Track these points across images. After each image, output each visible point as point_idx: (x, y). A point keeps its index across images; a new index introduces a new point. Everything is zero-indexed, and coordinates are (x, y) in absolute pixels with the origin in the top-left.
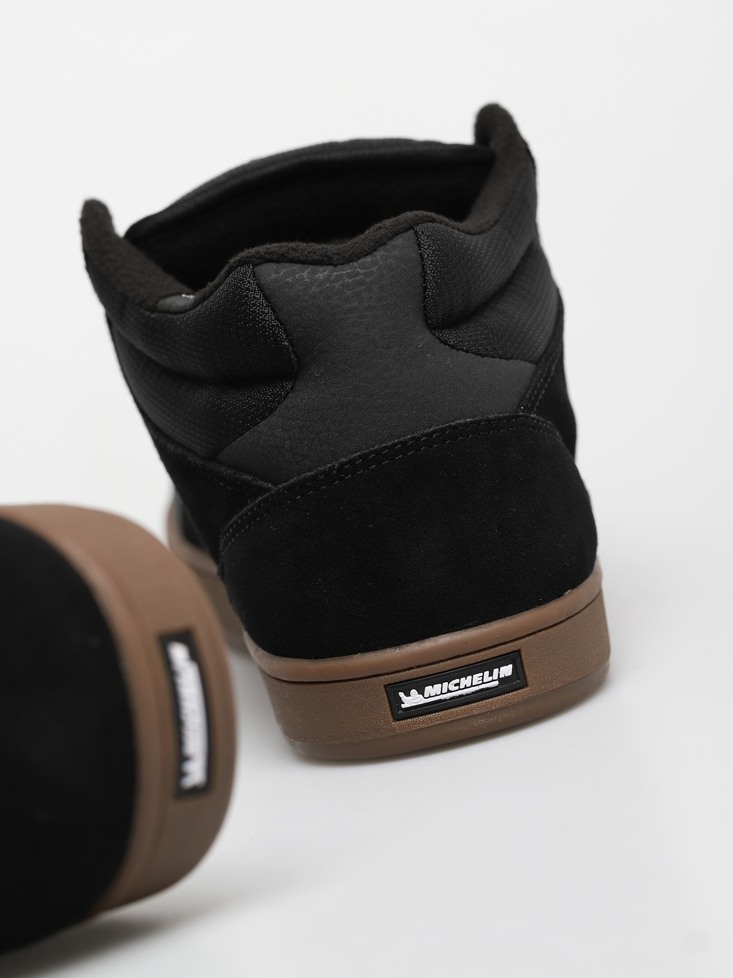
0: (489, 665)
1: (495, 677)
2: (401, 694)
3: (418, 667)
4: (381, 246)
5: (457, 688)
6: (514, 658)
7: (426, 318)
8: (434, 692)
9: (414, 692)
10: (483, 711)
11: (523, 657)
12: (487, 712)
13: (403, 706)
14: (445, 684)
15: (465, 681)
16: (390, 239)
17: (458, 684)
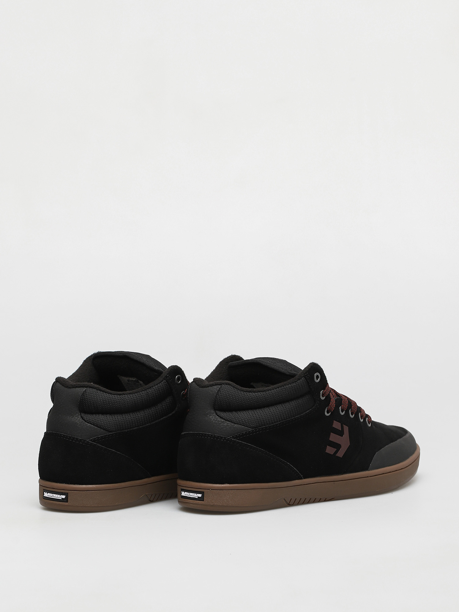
0: (197, 492)
1: (197, 496)
6: (203, 493)
7: (215, 407)
10: (192, 503)
11: (205, 494)
16: (214, 386)
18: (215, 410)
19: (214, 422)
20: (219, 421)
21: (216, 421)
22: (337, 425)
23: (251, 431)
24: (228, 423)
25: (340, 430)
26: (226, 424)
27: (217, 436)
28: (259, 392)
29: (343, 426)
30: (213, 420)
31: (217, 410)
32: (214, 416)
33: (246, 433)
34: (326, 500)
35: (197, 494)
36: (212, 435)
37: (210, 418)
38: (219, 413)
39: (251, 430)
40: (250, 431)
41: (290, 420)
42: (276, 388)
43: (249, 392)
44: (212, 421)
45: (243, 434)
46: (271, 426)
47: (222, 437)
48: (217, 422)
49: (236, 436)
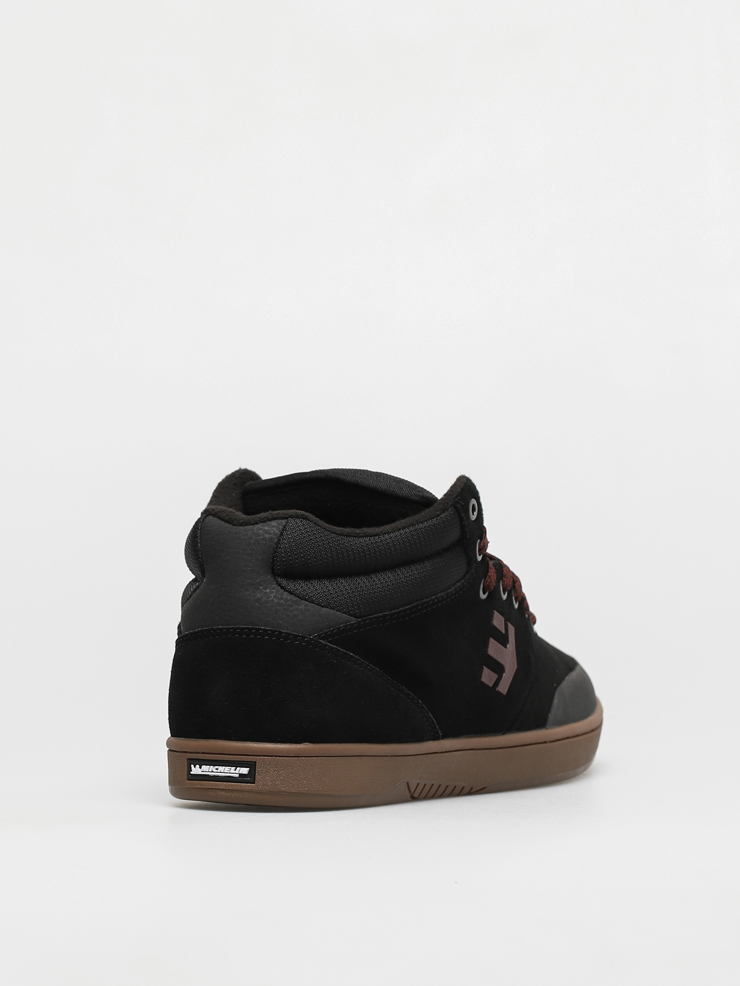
0: (236, 764)
1: (237, 772)
2: (192, 766)
3: (203, 753)
4: (261, 522)
5: (216, 771)
6: (252, 766)
7: (273, 569)
8: (207, 770)
9: (198, 766)
10: (225, 788)
11: (257, 767)
12: (227, 789)
13: (191, 773)
14: (212, 767)
15: (221, 769)
16: (270, 520)
17: (217, 769)
18: (275, 574)
19: (275, 601)
20: (286, 600)
21: (281, 599)
22: (498, 621)
23: (357, 623)
24: (306, 606)
25: (502, 633)
26: (302, 607)
27: (285, 633)
28: (366, 536)
29: (507, 624)
30: (275, 597)
31: (279, 576)
32: (274, 588)
33: (345, 626)
34: (472, 791)
35: (238, 768)
36: (273, 632)
37: (266, 592)
38: (284, 582)
39: (353, 620)
40: (354, 624)
41: (430, 601)
42: (399, 530)
43: (348, 536)
44: (272, 601)
45: (339, 629)
46: (395, 613)
47: (296, 636)
48: (282, 601)
49: (326, 633)
